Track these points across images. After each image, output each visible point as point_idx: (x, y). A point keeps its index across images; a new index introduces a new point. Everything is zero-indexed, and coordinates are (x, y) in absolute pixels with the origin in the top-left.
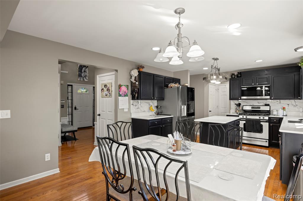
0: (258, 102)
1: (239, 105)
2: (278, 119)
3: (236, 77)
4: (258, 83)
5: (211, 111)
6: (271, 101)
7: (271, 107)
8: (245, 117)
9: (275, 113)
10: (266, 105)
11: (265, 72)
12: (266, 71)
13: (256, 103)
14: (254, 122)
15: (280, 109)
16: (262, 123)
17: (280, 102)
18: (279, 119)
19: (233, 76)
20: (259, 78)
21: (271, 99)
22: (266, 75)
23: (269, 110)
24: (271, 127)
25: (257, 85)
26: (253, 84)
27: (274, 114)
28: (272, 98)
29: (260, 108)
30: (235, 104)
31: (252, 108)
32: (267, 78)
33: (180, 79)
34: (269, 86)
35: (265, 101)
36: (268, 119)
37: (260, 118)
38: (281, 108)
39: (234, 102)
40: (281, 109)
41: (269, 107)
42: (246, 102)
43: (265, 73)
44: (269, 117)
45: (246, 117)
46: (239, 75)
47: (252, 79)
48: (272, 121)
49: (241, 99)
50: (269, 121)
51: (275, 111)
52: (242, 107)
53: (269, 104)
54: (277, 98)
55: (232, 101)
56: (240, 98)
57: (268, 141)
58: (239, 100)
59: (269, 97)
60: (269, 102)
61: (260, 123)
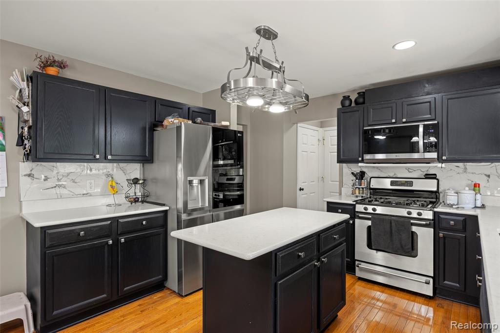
0: (408, 169)
1: (361, 175)
2: (462, 218)
3: (353, 105)
4: (406, 118)
5: (303, 189)
6: (440, 165)
7: (440, 182)
8: (370, 209)
9: (452, 199)
10: (428, 176)
11: (425, 87)
12: (427, 86)
13: (402, 171)
14: (393, 224)
15: (464, 189)
16: (414, 229)
17: (466, 169)
18: (465, 220)
19: (347, 103)
20: (408, 105)
21: (439, 159)
22: (428, 94)
23: (435, 189)
24: (442, 241)
25: (404, 123)
26: (394, 121)
27: (448, 202)
28: (444, 158)
29: (411, 184)
30: (352, 173)
31: (392, 183)
32: (430, 102)
33: (215, 111)
34: (435, 124)
35: (425, 167)
36: (431, 217)
37: (409, 213)
38: (468, 186)
39: (348, 169)
40: (467, 188)
41: (436, 181)
42: (377, 168)
43: (426, 90)
44: (435, 213)
45: (374, 210)
46: (361, 100)
47: (392, 107)
48: (444, 225)
49: (362, 161)
50: (434, 223)
51: (452, 193)
52: (369, 180)
53: (435, 175)
54: (457, 157)
55: (344, 165)
56: (360, 159)
57: (431, 280)
58: (360, 164)
59: (434, 155)
60: (435, 168)
61: (411, 228)
